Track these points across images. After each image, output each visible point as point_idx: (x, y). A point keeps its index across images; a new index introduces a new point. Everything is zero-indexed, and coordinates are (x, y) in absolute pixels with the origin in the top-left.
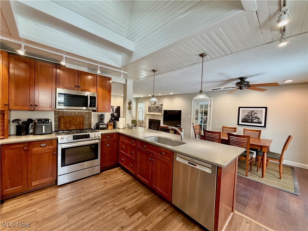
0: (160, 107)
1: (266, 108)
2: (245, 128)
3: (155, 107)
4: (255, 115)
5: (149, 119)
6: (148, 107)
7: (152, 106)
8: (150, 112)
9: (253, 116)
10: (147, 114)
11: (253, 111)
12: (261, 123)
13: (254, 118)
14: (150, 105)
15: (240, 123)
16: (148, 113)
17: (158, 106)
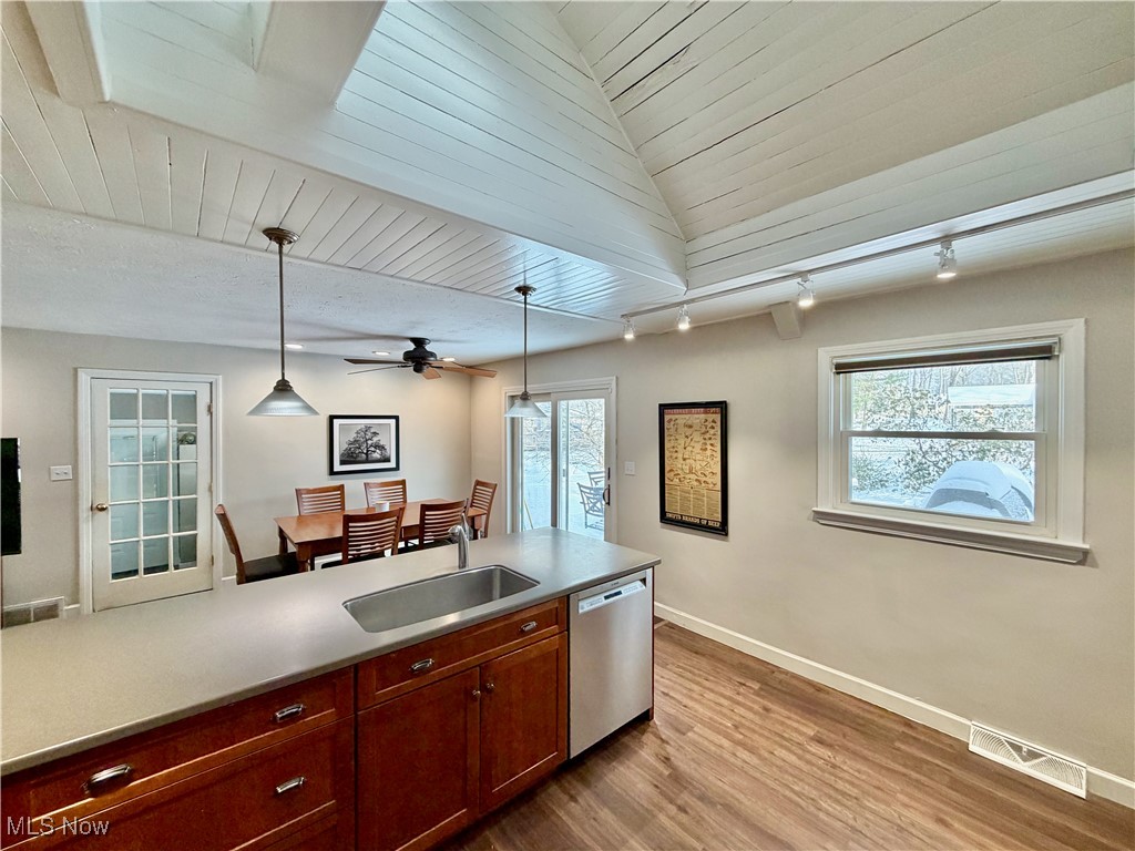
1: (397, 418)
2: (366, 481)
4: (375, 439)
9: (370, 442)
11: (368, 428)
12: (388, 460)
13: (373, 449)
15: (338, 467)
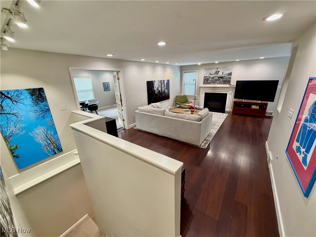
0: (226, 77)
3: (216, 77)
5: (205, 93)
6: (203, 78)
7: (211, 76)
8: (207, 84)
10: (200, 87)
14: (208, 75)
16: (202, 85)
17: (223, 76)
